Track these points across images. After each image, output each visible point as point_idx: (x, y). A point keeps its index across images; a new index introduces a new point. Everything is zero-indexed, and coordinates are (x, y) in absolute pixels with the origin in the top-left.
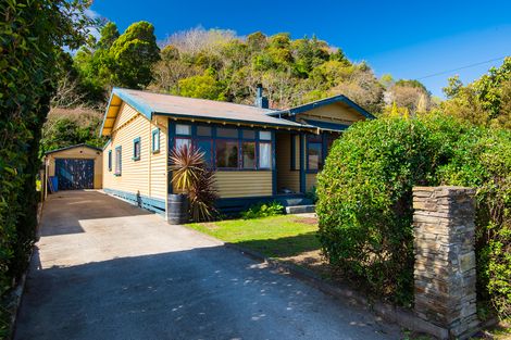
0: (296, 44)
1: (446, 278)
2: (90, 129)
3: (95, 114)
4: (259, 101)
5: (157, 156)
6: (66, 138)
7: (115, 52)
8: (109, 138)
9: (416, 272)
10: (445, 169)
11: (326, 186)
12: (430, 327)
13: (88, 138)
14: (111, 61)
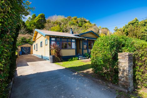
0: (79, 19)
1: (128, 77)
2: (29, 39)
3: (30, 36)
4: (71, 32)
5: (47, 46)
6: (23, 42)
7: (35, 21)
8: (34, 42)
9: (119, 75)
10: (124, 48)
11: (94, 53)
12: (123, 90)
13: (29, 42)
14: (35, 23)
